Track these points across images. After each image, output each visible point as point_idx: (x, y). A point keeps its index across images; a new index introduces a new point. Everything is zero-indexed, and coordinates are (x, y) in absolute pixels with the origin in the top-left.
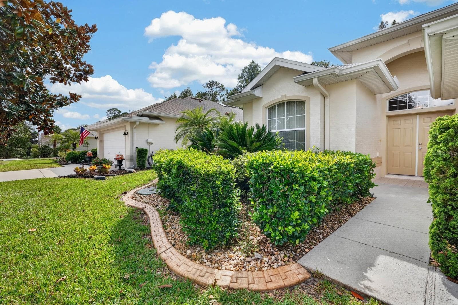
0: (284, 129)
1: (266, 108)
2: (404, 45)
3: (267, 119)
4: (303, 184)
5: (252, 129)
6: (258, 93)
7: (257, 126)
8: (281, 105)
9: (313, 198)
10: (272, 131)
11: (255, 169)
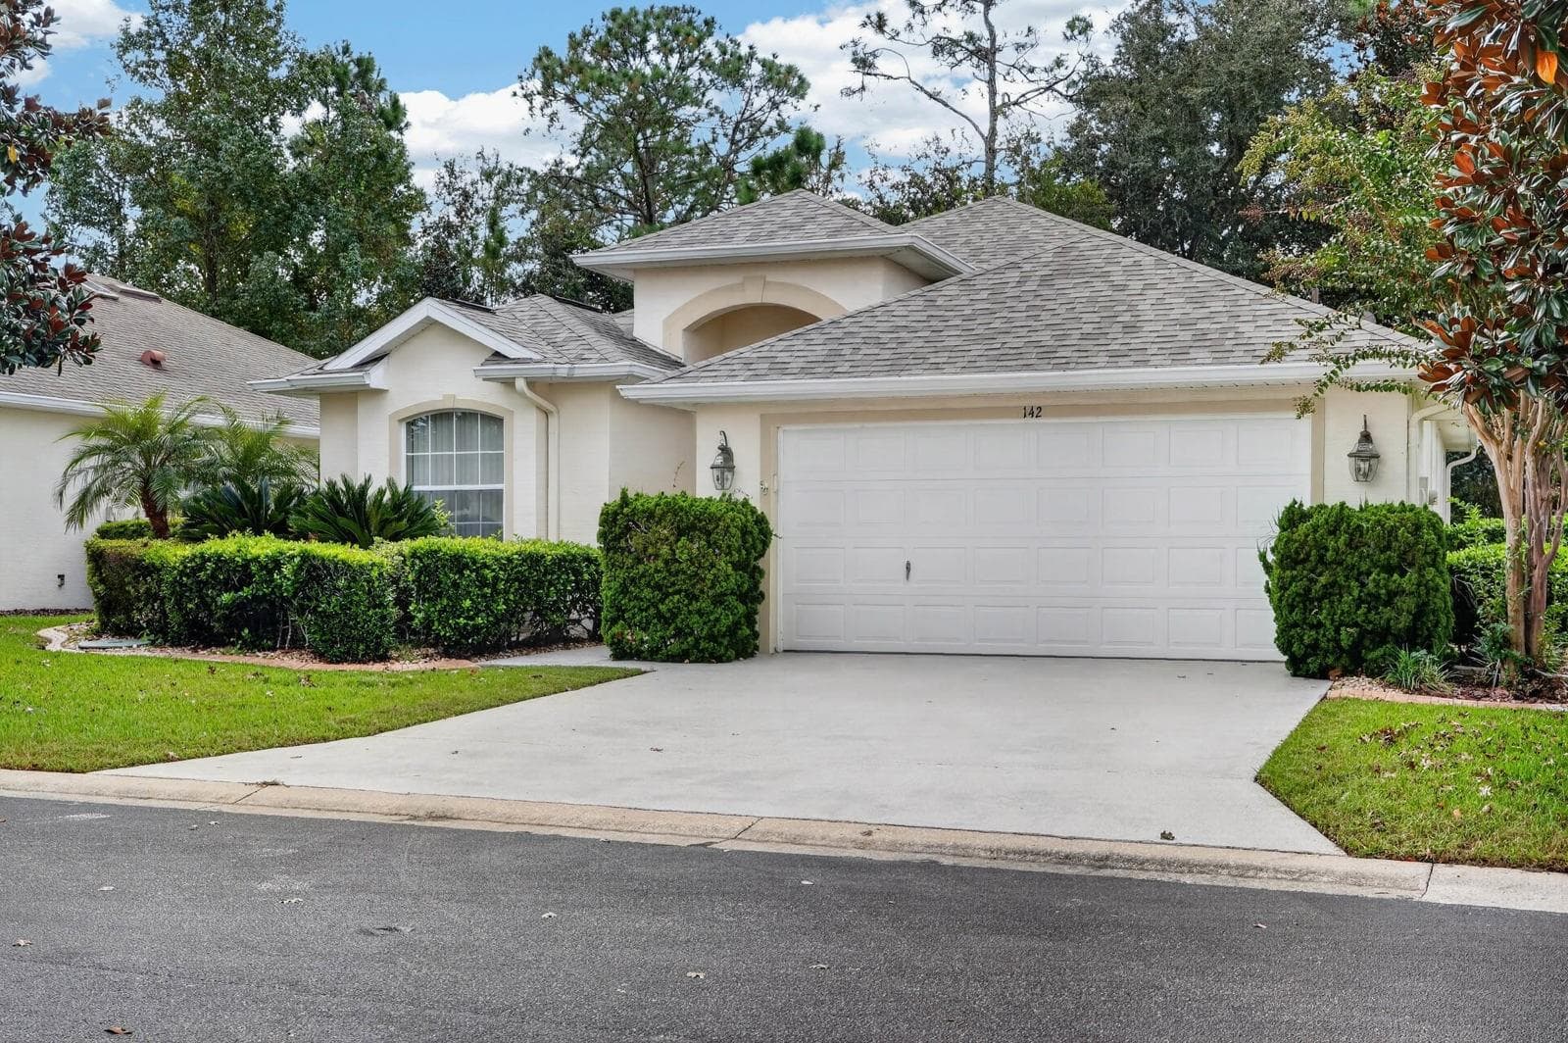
0: (450, 482)
1: (400, 421)
2: (730, 289)
3: (404, 453)
4: (474, 570)
5: (381, 492)
6: (376, 377)
7: (391, 483)
8: (441, 417)
9: (488, 591)
10: (416, 488)
11: (419, 558)
